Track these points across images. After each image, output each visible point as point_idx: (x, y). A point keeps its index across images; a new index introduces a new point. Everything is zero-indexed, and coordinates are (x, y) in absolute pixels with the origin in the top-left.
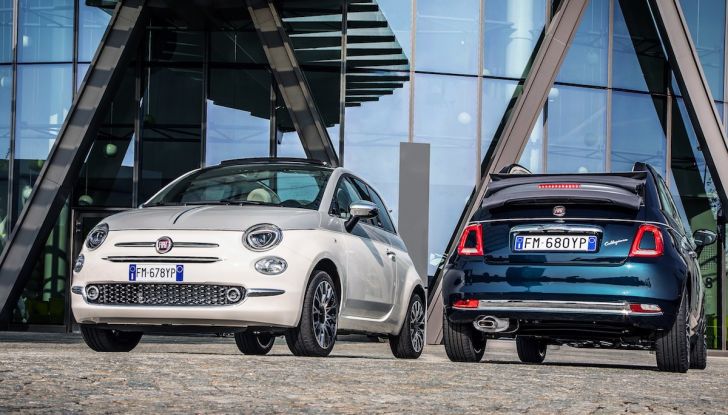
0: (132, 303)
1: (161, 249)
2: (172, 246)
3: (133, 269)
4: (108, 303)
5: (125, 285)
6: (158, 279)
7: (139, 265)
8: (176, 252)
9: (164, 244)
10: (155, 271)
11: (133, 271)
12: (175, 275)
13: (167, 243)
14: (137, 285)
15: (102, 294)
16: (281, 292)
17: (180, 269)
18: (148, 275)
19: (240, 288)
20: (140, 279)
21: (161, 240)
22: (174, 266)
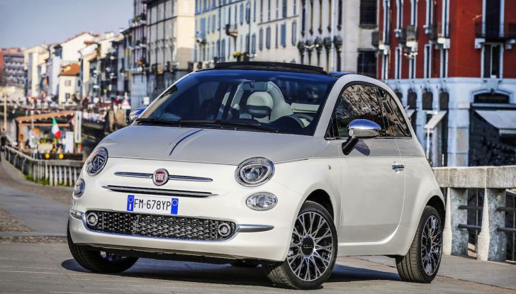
0: (129, 233)
1: (157, 181)
2: (168, 179)
3: (131, 199)
4: (106, 230)
5: (122, 214)
6: (154, 211)
7: (137, 196)
8: (172, 185)
9: (160, 177)
10: (152, 203)
11: (131, 201)
12: (170, 208)
13: (163, 176)
14: (134, 215)
15: (101, 222)
16: (269, 228)
17: (175, 202)
18: (145, 206)
19: (230, 223)
20: (137, 210)
21: (159, 172)
22: (169, 199)
